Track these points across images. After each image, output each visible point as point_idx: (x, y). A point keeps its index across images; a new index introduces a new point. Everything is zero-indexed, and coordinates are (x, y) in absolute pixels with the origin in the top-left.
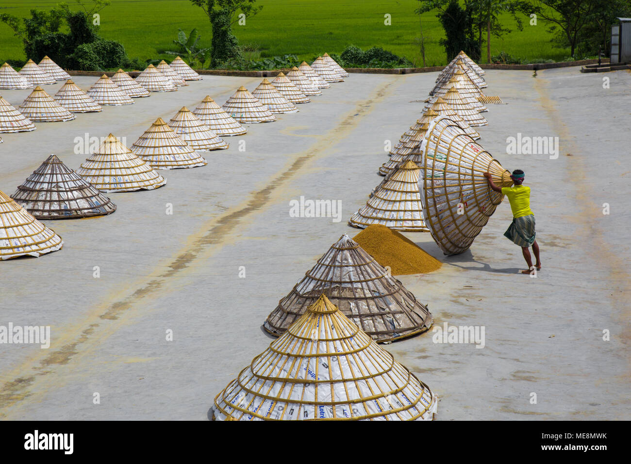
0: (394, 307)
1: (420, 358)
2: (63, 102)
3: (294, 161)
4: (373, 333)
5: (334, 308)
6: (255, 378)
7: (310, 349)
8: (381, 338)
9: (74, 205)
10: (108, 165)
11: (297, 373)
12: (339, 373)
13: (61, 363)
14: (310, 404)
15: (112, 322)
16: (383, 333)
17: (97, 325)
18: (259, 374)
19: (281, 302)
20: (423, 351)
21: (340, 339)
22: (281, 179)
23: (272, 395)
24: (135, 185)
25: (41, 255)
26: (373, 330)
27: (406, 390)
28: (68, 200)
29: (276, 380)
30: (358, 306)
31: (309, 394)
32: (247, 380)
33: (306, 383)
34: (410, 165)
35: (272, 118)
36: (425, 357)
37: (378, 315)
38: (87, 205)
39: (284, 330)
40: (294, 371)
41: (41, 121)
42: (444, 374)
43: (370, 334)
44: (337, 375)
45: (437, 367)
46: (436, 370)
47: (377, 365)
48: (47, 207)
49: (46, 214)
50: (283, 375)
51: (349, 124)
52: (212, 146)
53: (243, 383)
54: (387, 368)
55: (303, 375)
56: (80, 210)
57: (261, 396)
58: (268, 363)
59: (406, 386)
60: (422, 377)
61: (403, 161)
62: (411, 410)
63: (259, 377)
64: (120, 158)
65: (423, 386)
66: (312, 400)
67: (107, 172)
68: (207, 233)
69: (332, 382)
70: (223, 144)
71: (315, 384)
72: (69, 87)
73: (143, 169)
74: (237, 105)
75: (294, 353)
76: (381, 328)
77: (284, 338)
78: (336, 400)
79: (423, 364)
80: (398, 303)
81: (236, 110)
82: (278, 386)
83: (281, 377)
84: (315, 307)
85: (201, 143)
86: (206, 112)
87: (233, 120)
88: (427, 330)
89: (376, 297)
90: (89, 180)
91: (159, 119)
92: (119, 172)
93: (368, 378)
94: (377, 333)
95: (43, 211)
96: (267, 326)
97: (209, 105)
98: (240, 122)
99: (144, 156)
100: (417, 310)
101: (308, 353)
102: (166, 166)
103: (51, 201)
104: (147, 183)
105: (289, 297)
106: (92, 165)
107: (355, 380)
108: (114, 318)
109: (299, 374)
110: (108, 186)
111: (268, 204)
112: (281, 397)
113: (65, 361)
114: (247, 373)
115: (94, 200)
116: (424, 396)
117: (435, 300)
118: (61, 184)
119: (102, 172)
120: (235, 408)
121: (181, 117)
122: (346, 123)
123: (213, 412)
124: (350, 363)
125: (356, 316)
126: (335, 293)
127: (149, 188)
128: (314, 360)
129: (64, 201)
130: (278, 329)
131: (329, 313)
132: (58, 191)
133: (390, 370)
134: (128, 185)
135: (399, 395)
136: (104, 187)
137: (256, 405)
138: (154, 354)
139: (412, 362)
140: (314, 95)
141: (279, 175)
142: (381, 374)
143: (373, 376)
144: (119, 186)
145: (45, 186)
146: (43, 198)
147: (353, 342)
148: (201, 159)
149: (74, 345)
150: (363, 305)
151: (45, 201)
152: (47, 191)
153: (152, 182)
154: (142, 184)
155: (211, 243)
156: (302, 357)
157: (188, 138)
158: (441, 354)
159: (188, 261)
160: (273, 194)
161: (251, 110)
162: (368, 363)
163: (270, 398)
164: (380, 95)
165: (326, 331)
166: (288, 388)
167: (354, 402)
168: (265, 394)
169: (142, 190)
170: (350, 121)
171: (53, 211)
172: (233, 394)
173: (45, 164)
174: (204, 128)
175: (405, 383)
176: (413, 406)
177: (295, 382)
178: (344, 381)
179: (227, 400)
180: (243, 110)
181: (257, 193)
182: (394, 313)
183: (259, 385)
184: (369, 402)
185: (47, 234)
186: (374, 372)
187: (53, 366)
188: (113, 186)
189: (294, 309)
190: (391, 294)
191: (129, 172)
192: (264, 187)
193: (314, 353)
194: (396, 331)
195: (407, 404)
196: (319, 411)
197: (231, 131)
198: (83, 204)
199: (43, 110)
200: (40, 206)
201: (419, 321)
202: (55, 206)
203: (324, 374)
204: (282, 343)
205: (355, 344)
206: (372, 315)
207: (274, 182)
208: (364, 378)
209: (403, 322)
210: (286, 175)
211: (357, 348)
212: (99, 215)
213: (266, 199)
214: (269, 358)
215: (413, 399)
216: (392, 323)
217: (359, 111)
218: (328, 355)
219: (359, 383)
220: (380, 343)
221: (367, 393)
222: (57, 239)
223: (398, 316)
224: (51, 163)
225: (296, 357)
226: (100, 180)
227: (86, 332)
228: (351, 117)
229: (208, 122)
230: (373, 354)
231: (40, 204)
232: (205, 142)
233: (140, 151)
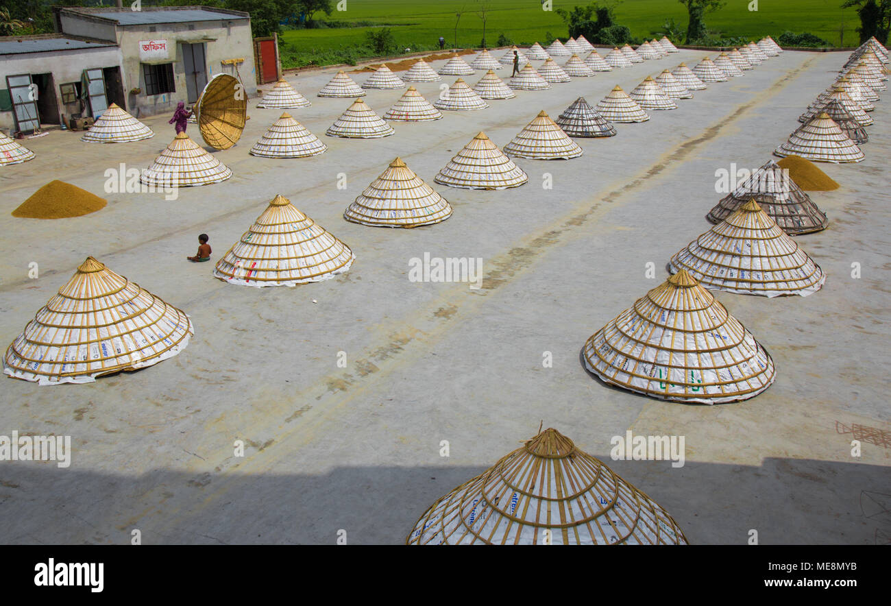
0: (801, 212)
1: (816, 247)
2: (589, 64)
3: (738, 109)
4: (784, 228)
5: (759, 208)
6: (700, 248)
7: (740, 233)
8: (789, 232)
9: (591, 129)
10: (614, 105)
11: (728, 248)
12: (757, 251)
13: (578, 225)
14: (735, 268)
15: (610, 203)
16: (790, 229)
17: (600, 205)
18: (703, 246)
19: (721, 201)
20: (819, 243)
21: (761, 229)
22: (728, 120)
23: (709, 260)
24: (630, 118)
25: (570, 158)
26: (784, 226)
27: (804, 268)
28: (588, 126)
29: (713, 251)
30: (775, 209)
31: (736, 262)
32: (694, 249)
33: (734, 255)
34: (824, 115)
35: (725, 79)
36: (819, 247)
37: (789, 216)
38: (599, 130)
39: (721, 220)
40: (727, 247)
41: (574, 76)
42: (833, 260)
43: (782, 228)
44: (756, 252)
45: (828, 255)
46: (827, 256)
47: (785, 249)
48: (575, 130)
49: (574, 134)
50: (719, 248)
51: (780, 85)
52: (682, 96)
53: (691, 251)
54: (792, 252)
55: (732, 250)
56: (595, 132)
57: (703, 260)
58: (709, 240)
59: (804, 265)
60: (815, 260)
61: (819, 113)
62: (806, 281)
63: (702, 248)
64: (622, 101)
65: (816, 266)
66: (737, 266)
67: (613, 110)
68: (673, 153)
69: (752, 257)
70: (690, 95)
71: (740, 256)
72: (593, 55)
73: (635, 108)
74: (701, 70)
75: (728, 235)
76: (790, 225)
77: (721, 225)
78: (753, 268)
79: (817, 252)
80: (804, 209)
81: (700, 73)
82: (715, 255)
83: (717, 249)
84: (746, 206)
85: (675, 93)
86: (681, 73)
87: (698, 80)
88: (823, 229)
89: (789, 204)
90: (601, 114)
91: (649, 77)
92: (620, 110)
93: (778, 256)
94: (786, 228)
95: (573, 132)
96: (710, 216)
97: (683, 69)
98: (703, 81)
99: (637, 100)
100: (818, 215)
101: (737, 236)
102: (651, 108)
103: (577, 126)
104: (637, 118)
105: (727, 199)
106: (604, 105)
107: (768, 257)
108: (611, 201)
109: (730, 249)
110: (612, 119)
111: (716, 138)
112: (716, 262)
113: (580, 224)
114: (694, 244)
115: (603, 126)
116: (817, 272)
117: (831, 210)
118: (585, 116)
119: (610, 110)
120: (684, 266)
121: (664, 76)
122: (778, 85)
123: (670, 266)
124: (766, 245)
125: (772, 215)
126: (760, 199)
127: (639, 121)
128: (741, 241)
129: (585, 126)
130: (717, 219)
131: (755, 212)
132: (582, 120)
133: (794, 253)
134: (626, 119)
135: (799, 270)
136: (610, 119)
137: (699, 265)
138: (634, 226)
139: (810, 250)
140: (756, 65)
141: (726, 117)
142: (787, 255)
143: (781, 256)
144: (619, 119)
145: (575, 116)
146: (573, 124)
147: (770, 232)
148: (674, 105)
149: (586, 215)
150: (779, 209)
151: (574, 126)
152: (576, 119)
153: (641, 117)
154: (634, 119)
155: (676, 159)
156: (734, 238)
157: (666, 90)
158: (832, 246)
159: (660, 170)
160: (721, 130)
161: (711, 73)
162: (779, 247)
163: (708, 262)
164: (805, 66)
165: (752, 223)
166: (721, 257)
167: (766, 271)
168: (705, 259)
169: (634, 122)
170: (780, 83)
171: (578, 132)
172: (684, 256)
173: (576, 102)
174: (678, 84)
175: (804, 262)
176: (807, 278)
177: (727, 253)
178: (761, 257)
179: (680, 260)
180: (706, 73)
181: (711, 129)
182: (800, 216)
183: (701, 253)
184: (776, 272)
185: (574, 146)
186: (782, 253)
187: (573, 226)
188: (616, 119)
189: (730, 206)
190: (800, 203)
191: (626, 110)
192: (715, 125)
193: (742, 236)
194: (800, 228)
195: (803, 276)
196: (740, 274)
197: (695, 87)
198: (597, 129)
199: (576, 69)
200: (571, 128)
201: (819, 223)
202: (580, 129)
203: (747, 251)
204: (720, 228)
205: (772, 233)
206: (784, 216)
207: (722, 122)
208: (775, 256)
209: (806, 222)
210: (731, 118)
211: (772, 236)
212: (606, 136)
213: (716, 133)
214: (710, 236)
215: (808, 274)
216: (798, 222)
217: (788, 77)
218: (751, 239)
219: (771, 259)
220: (789, 235)
221: (775, 266)
222: (579, 150)
223: (803, 218)
224: (580, 102)
225: (729, 238)
226: (608, 114)
227: (593, 208)
228: (782, 81)
229: (681, 80)
230: (783, 241)
231: (571, 127)
232: (678, 93)
233: (635, 97)
